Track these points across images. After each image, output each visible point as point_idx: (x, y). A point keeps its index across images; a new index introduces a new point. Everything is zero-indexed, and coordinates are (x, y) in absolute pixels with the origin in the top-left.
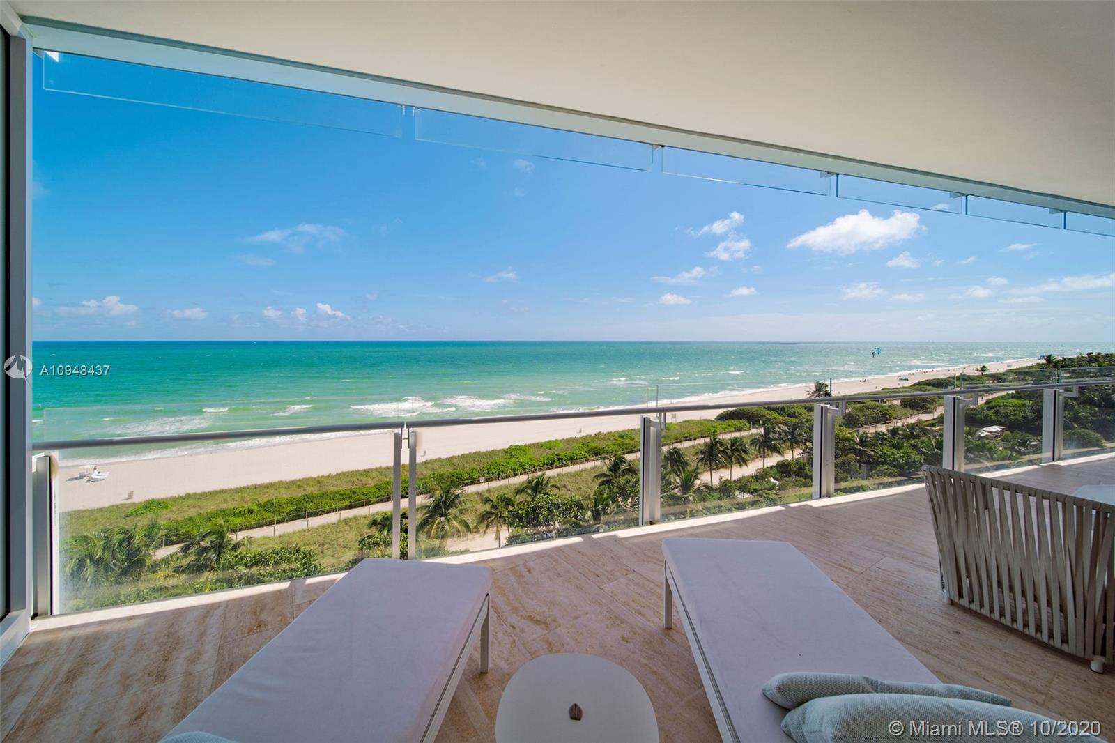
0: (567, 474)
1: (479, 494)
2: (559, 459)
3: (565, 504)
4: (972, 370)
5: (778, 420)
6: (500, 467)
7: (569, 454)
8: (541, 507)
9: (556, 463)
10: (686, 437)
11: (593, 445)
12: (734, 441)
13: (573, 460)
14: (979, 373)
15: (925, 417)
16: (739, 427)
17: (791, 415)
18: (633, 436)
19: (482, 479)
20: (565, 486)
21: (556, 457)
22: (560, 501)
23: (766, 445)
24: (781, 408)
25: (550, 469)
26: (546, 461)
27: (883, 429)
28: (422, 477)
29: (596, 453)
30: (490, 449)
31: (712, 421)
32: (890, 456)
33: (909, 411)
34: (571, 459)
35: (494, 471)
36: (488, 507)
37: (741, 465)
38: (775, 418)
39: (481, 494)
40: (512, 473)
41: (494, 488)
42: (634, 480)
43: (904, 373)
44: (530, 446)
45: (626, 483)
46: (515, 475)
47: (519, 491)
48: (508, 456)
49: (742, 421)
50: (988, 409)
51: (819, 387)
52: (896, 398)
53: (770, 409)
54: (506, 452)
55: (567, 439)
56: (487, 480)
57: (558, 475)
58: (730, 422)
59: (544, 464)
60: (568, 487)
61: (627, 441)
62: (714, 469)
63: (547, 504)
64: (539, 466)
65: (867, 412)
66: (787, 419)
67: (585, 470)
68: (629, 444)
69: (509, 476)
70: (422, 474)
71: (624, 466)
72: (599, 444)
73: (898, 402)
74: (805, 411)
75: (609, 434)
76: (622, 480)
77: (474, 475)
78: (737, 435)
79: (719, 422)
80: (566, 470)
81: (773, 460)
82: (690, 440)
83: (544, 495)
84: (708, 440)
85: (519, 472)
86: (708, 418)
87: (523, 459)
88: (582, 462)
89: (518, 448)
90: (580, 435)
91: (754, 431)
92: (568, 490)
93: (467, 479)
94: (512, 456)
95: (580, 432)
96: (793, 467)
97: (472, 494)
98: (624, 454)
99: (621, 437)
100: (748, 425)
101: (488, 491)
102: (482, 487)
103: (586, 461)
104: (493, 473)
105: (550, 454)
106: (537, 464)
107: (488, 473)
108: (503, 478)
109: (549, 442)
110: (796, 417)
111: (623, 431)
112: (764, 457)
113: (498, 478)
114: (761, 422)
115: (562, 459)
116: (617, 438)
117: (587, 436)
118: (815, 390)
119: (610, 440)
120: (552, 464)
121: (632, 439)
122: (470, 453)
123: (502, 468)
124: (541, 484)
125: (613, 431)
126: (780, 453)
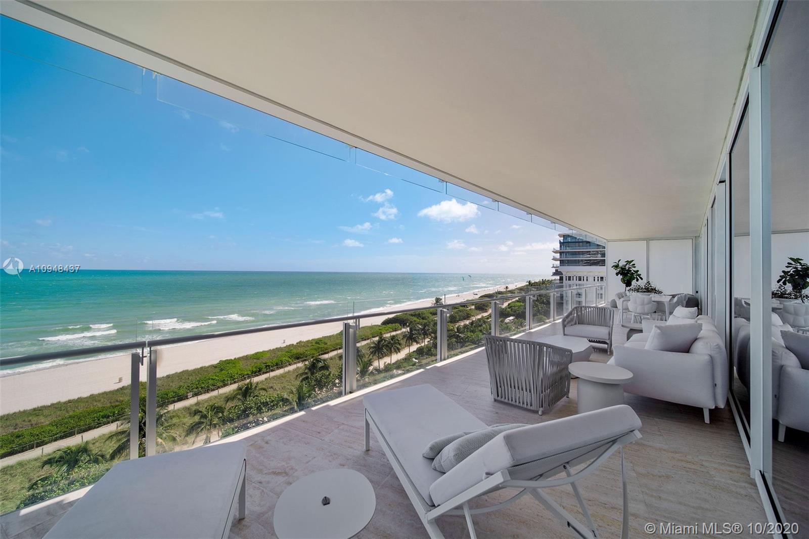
0: (274, 377)
1: (187, 409)
2: (266, 366)
3: (273, 401)
4: (502, 289)
5: (417, 322)
6: (209, 381)
7: (275, 361)
8: (251, 408)
9: (264, 370)
10: (363, 338)
11: (295, 351)
12: (393, 338)
13: (279, 366)
14: (505, 290)
15: (485, 314)
16: (395, 328)
17: (423, 319)
18: (326, 341)
19: (190, 394)
20: (272, 387)
21: (264, 366)
22: (268, 400)
23: (411, 338)
24: (417, 314)
25: (257, 376)
26: (254, 370)
27: (467, 322)
28: (117, 404)
29: (298, 358)
30: (199, 366)
31: (379, 326)
32: (470, 337)
33: (478, 312)
34: (277, 364)
35: (203, 386)
36: (197, 418)
37: (397, 353)
38: (415, 321)
39: (189, 409)
40: (222, 384)
41: (203, 401)
42: (328, 374)
43: (476, 291)
44: (239, 359)
45: (322, 376)
46: (225, 385)
47: (228, 399)
48: (218, 370)
49: (397, 324)
50: (509, 308)
51: (438, 300)
52: (473, 305)
53: (412, 315)
54: (216, 367)
55: (273, 349)
56: (196, 395)
57: (266, 379)
58: (390, 325)
59: (253, 372)
60: (274, 387)
61: (322, 345)
62: (381, 358)
63: (256, 404)
64: (248, 374)
65: (460, 313)
66: (421, 321)
67: (289, 372)
68: (323, 347)
69: (219, 388)
70: (117, 401)
71: (320, 365)
72: (301, 350)
73: (473, 307)
74: (430, 315)
75: (308, 341)
76: (318, 375)
77: (181, 392)
78: (394, 333)
79: (384, 326)
80: (272, 374)
81: (414, 347)
82: (365, 340)
83: (254, 397)
84: (377, 339)
85: (229, 382)
86: (376, 324)
87: (233, 371)
88: (286, 366)
89: (228, 362)
90: (284, 345)
91: (404, 330)
92: (275, 390)
93: (174, 398)
94: (222, 370)
95: (284, 343)
96: (425, 350)
97: (178, 410)
98: (319, 355)
99: (317, 343)
100: (400, 327)
101: (198, 404)
102: (191, 401)
103: (289, 364)
104: (202, 388)
105: (259, 363)
106: (246, 373)
107: (197, 388)
108: (213, 390)
109: (256, 354)
110: (426, 319)
111: (318, 339)
112: (410, 346)
113: (207, 391)
114: (408, 324)
115: (269, 366)
116: (314, 344)
117: (290, 345)
118: (435, 302)
119: (308, 346)
120: (259, 371)
121: (326, 344)
122: (176, 373)
123: (211, 382)
124: (251, 388)
125: (310, 339)
126: (417, 343)
